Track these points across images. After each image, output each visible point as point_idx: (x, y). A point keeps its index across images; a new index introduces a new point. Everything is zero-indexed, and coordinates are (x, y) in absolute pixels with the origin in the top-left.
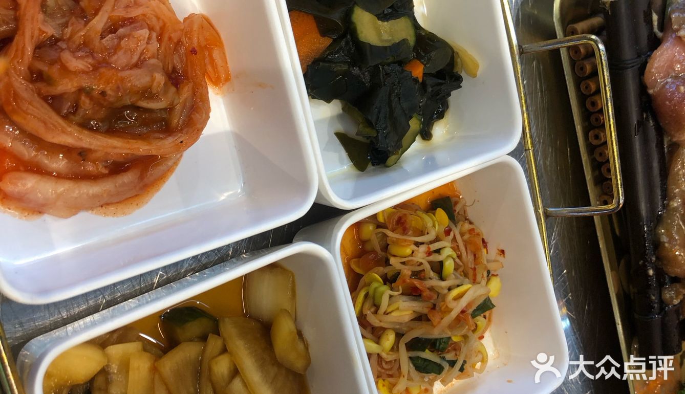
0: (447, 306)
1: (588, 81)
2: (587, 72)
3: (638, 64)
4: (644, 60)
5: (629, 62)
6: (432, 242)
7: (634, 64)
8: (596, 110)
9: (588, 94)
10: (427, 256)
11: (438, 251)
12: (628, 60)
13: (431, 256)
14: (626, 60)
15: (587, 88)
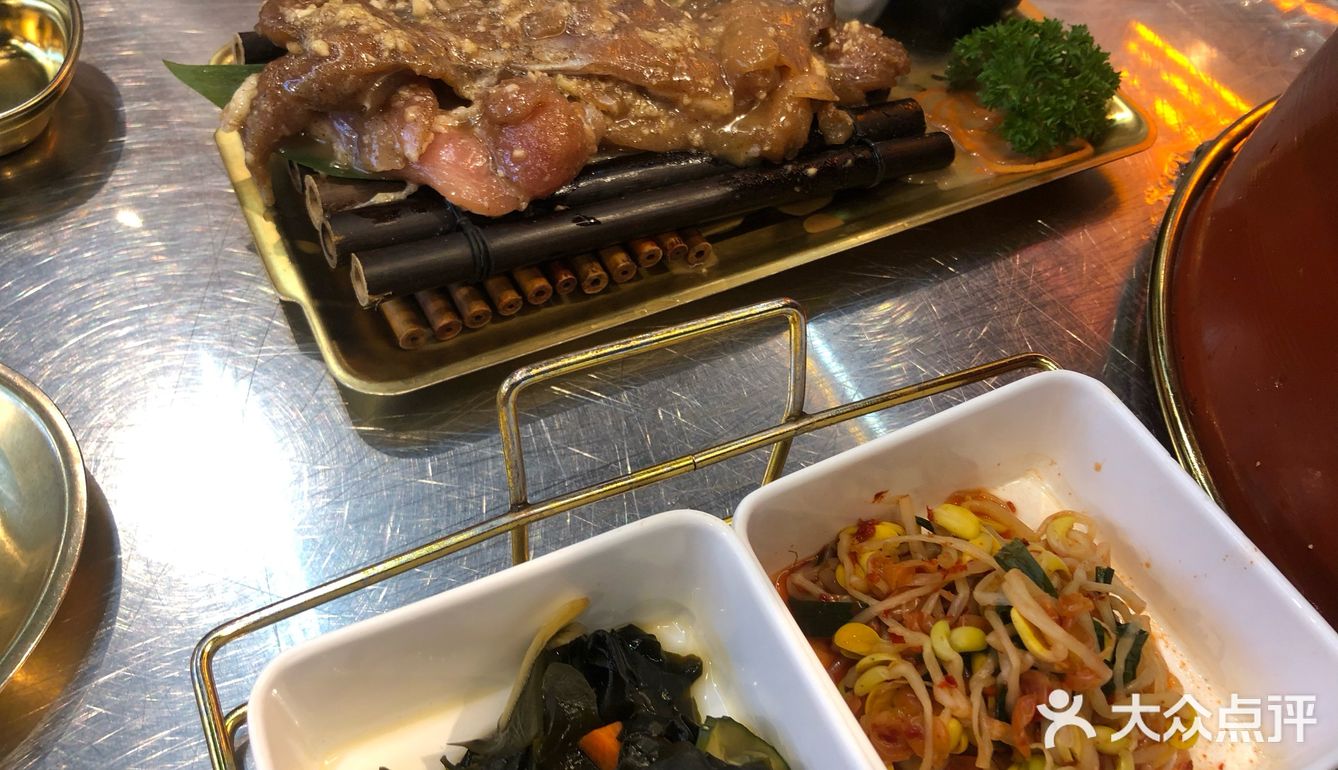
0: (1064, 661)
1: (500, 307)
2: (484, 309)
3: (477, 231)
4: (465, 218)
5: (475, 247)
6: (927, 677)
7: (478, 238)
8: (550, 287)
9: (521, 303)
10: (957, 686)
11: (943, 665)
12: (472, 249)
13: (955, 676)
14: (473, 255)
15: (511, 306)
